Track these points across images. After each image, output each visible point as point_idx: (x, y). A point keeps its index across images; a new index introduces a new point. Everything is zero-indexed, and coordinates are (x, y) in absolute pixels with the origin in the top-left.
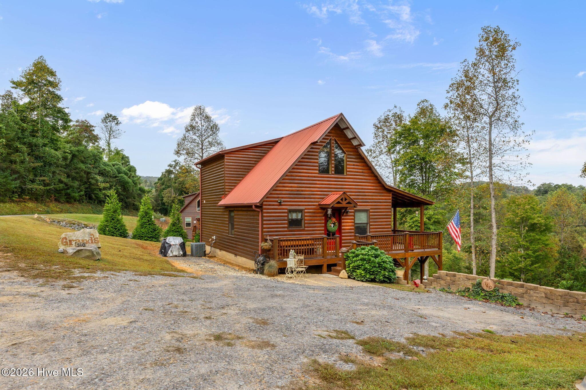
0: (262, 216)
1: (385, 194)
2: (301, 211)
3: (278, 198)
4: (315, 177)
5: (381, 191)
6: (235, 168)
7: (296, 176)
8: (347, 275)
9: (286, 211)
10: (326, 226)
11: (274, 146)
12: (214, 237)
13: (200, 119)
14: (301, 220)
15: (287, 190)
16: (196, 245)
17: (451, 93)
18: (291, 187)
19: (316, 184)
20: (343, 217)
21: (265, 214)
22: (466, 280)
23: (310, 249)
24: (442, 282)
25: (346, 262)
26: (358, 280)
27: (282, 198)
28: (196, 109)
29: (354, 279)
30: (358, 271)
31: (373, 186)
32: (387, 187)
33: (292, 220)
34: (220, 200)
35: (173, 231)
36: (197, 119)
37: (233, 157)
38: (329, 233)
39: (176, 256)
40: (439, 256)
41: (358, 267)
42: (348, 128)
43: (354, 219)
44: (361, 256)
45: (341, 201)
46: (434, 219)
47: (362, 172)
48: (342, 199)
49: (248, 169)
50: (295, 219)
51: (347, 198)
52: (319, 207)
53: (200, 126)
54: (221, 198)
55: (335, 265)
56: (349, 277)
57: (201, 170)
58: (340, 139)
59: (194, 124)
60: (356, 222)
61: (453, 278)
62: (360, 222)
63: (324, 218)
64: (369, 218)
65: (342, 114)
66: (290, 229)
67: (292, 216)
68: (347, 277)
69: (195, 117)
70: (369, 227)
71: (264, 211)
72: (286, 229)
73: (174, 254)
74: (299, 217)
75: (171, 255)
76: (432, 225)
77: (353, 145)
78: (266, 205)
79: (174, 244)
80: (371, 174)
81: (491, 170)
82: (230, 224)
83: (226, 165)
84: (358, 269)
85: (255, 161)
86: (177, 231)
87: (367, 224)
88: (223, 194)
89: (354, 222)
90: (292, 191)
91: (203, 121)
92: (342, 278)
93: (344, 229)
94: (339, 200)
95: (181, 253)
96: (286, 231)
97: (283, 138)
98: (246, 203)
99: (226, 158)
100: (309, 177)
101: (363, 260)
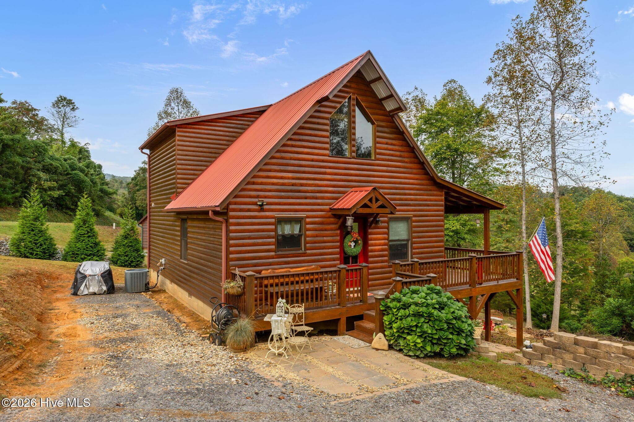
0: (228, 231)
1: (435, 192)
2: (298, 220)
3: (258, 197)
4: (323, 161)
5: (429, 187)
6: (194, 151)
7: (291, 159)
8: (386, 343)
9: (273, 220)
10: (342, 247)
11: (257, 118)
12: (163, 261)
13: (177, 104)
14: (300, 236)
15: (273, 184)
16: (131, 274)
17: (496, 63)
18: (282, 178)
19: (325, 173)
20: (370, 231)
21: (232, 228)
22: (624, 359)
23: (317, 289)
24: (568, 357)
25: (385, 318)
26: (410, 356)
27: (266, 197)
28: (172, 92)
29: (400, 350)
30: (409, 337)
31: (417, 179)
32: (439, 181)
33: (284, 236)
34: (169, 203)
35: (124, 245)
36: (173, 105)
37: (190, 132)
38: (346, 258)
39: (95, 294)
40: (518, 290)
41: (410, 330)
42: (380, 78)
43: (388, 234)
44: (413, 307)
45: (369, 204)
46: (469, 226)
47: (400, 156)
48: (370, 200)
49: (215, 153)
50: (289, 234)
51: (379, 197)
52: (330, 213)
53: (177, 113)
54: (169, 198)
55: (360, 318)
56: (390, 347)
57: (149, 157)
58: (364, 98)
59: (170, 110)
60: (391, 238)
61: (591, 351)
62: (397, 238)
63: (339, 232)
64: (411, 231)
65: (369, 52)
66: (280, 253)
67: (283, 230)
68: (386, 347)
69: (170, 102)
70: (412, 246)
71: (231, 221)
72: (273, 253)
73: (91, 290)
74: (297, 232)
75: (86, 292)
76: (466, 233)
77: (385, 110)
78: (234, 210)
79: (91, 273)
80: (413, 159)
81: (554, 162)
82: (183, 241)
83: (179, 145)
84: (408, 334)
85: (228, 141)
86: (131, 246)
87: (408, 240)
88: (174, 193)
89: (388, 239)
90: (283, 184)
91: (180, 107)
92: (377, 349)
93: (372, 251)
94: (366, 201)
95: (105, 288)
96: (272, 257)
97: (271, 105)
98: (199, 206)
99: (177, 133)
100: (312, 160)
101: (418, 315)
